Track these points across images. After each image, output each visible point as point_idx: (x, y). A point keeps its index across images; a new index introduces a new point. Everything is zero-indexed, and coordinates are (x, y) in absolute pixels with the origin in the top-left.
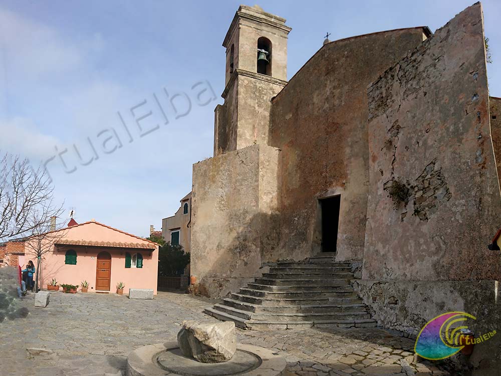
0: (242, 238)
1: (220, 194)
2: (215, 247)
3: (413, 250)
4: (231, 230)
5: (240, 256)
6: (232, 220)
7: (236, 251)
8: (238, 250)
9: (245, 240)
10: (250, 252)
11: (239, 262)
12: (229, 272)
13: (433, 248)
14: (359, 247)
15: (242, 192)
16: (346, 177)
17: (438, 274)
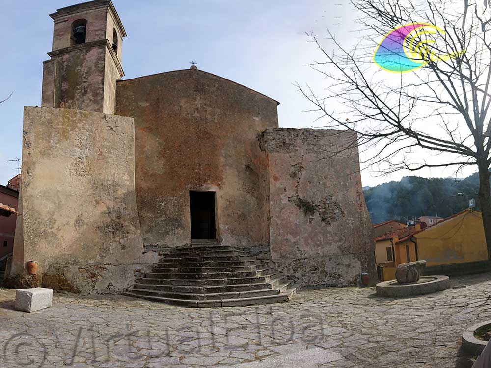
0: (114, 215)
1: (78, 155)
2: (72, 222)
3: (322, 240)
4: (97, 202)
5: (114, 237)
6: (98, 190)
7: (107, 230)
8: (111, 229)
9: (119, 217)
10: (128, 233)
11: (114, 244)
12: (98, 257)
13: (337, 238)
14: (242, 237)
15: (111, 160)
16: (222, 180)
17: (343, 251)
